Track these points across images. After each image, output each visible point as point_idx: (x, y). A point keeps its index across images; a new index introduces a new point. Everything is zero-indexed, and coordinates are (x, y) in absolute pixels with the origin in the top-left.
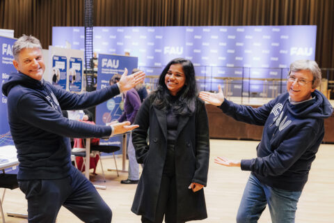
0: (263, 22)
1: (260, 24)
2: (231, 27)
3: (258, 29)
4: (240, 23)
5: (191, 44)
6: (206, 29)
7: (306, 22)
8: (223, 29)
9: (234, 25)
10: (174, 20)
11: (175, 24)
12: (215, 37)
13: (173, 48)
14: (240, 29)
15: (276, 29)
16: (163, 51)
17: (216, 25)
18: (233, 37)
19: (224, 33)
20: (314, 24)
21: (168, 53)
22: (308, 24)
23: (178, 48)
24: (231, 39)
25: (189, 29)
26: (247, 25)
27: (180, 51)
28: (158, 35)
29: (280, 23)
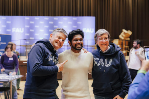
0: (67, 14)
1: (65, 16)
2: (50, 17)
3: (65, 18)
4: (55, 15)
5: (28, 27)
6: (37, 18)
7: (89, 15)
8: (46, 18)
9: (51, 16)
10: (16, 12)
11: (17, 15)
12: (42, 22)
13: (18, 29)
14: (56, 18)
15: (75, 18)
16: (11, 31)
17: (41, 16)
18: (52, 23)
19: (47, 20)
20: (93, 16)
21: (14, 32)
22: (90, 16)
23: (20, 29)
24: (51, 24)
25: (27, 18)
26: (58, 16)
27: (22, 30)
28: (9, 21)
29: (76, 15)
